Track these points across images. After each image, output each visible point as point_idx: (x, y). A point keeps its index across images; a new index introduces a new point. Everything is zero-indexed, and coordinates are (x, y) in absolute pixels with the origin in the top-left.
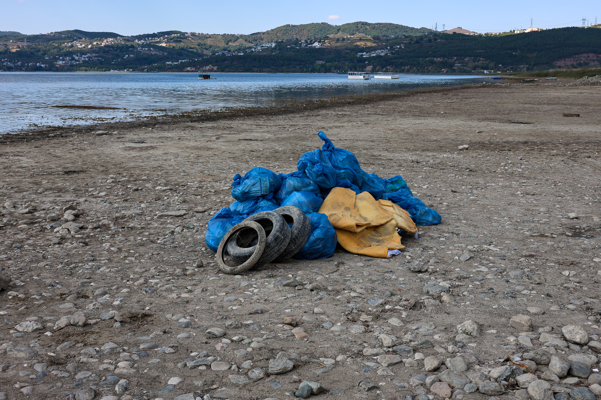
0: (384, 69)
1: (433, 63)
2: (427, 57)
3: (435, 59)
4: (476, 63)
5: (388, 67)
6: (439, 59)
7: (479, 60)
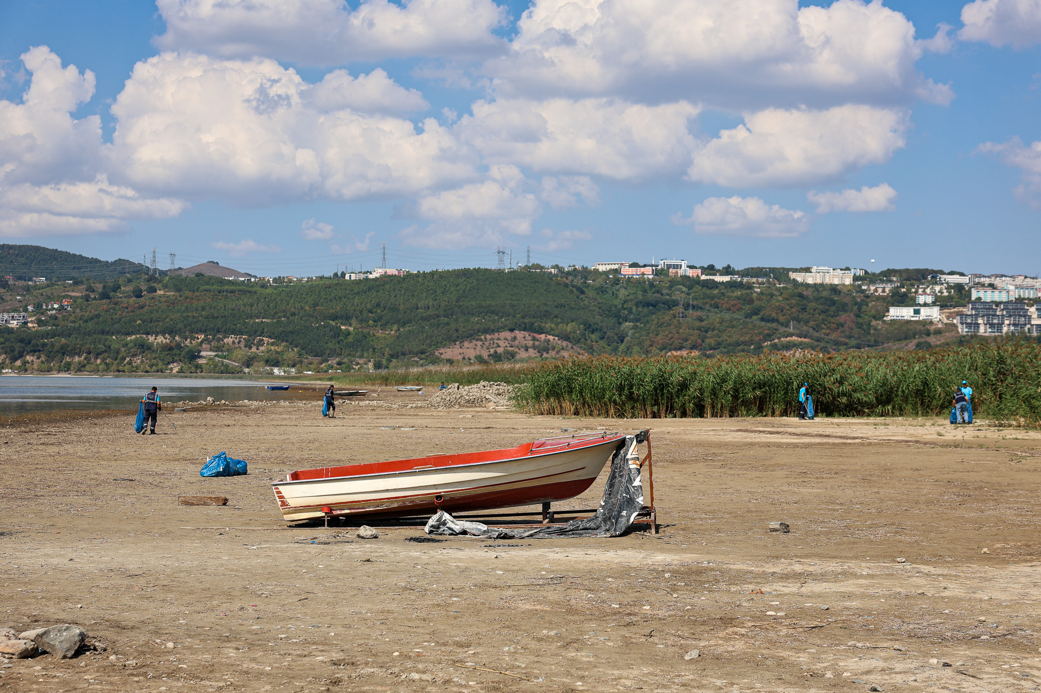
0: (18, 363)
1: (144, 347)
2: (129, 334)
3: (151, 339)
4: (254, 349)
5: (29, 358)
6: (160, 339)
7: (261, 343)
